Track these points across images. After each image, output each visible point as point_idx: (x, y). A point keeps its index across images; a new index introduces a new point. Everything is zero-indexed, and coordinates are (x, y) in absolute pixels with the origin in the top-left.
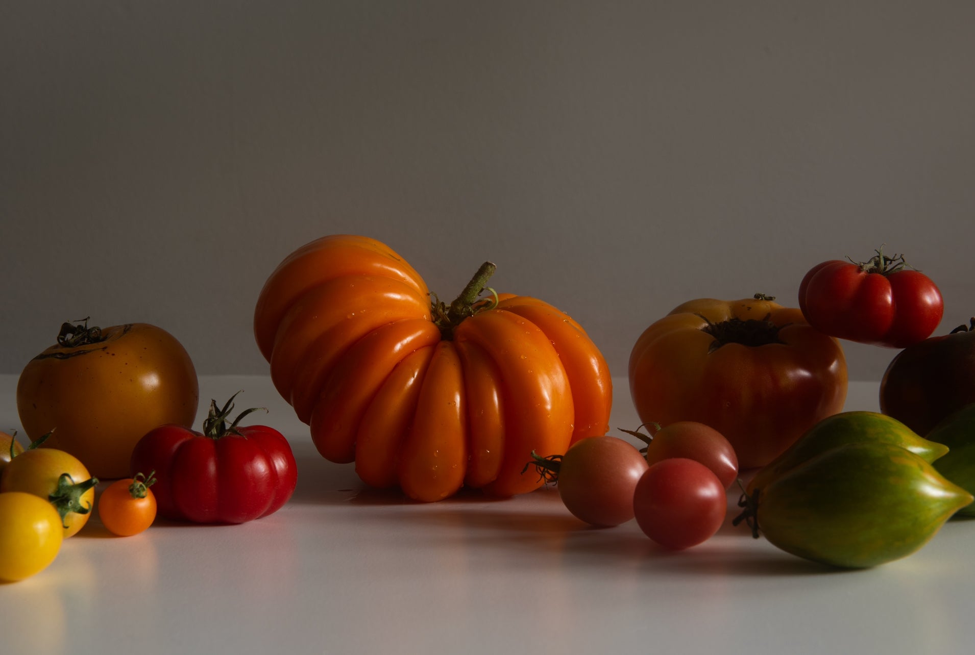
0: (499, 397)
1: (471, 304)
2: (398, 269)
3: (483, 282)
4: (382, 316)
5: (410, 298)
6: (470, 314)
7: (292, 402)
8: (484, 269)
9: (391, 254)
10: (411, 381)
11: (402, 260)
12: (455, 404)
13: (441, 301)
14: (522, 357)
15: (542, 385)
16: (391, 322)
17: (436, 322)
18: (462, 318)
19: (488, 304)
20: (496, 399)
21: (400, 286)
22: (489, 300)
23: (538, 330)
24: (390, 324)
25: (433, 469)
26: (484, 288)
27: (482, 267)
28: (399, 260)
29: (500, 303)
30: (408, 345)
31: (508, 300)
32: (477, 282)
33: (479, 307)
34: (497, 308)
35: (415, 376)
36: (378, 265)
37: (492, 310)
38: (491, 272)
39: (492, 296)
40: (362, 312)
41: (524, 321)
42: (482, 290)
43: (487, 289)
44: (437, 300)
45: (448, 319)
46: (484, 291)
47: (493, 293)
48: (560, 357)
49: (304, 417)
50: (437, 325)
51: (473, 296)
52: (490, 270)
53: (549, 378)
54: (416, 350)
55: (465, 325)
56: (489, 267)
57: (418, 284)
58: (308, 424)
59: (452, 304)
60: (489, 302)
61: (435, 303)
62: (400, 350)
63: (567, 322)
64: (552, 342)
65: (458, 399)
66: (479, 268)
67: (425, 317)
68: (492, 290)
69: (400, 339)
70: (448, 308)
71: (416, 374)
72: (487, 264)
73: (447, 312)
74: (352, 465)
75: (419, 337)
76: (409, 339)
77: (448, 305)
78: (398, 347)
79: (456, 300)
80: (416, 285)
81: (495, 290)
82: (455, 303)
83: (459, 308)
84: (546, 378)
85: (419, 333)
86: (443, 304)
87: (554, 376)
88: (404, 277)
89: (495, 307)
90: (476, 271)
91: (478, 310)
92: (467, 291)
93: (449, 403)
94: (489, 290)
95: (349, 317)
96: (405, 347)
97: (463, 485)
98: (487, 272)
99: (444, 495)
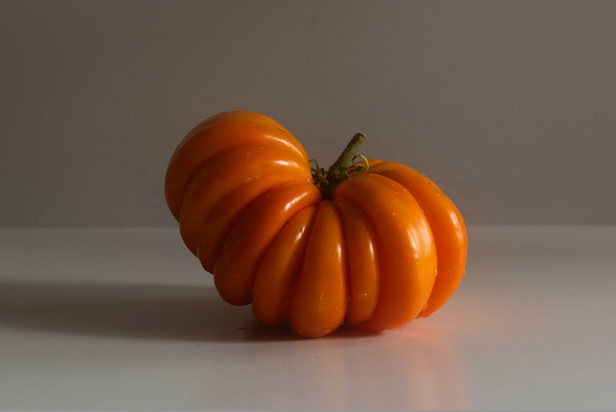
0: (374, 248)
1: (346, 169)
2: (285, 140)
3: (356, 150)
4: (272, 180)
5: (296, 165)
6: (346, 178)
7: (198, 255)
8: (356, 139)
9: (279, 127)
10: (300, 236)
11: (287, 132)
12: (338, 255)
13: (320, 167)
14: (394, 214)
15: (411, 237)
16: (281, 186)
17: (318, 185)
18: (339, 181)
19: (359, 168)
20: (372, 249)
21: (287, 154)
22: (361, 165)
23: (406, 190)
24: (280, 187)
25: (319, 310)
26: (357, 155)
27: (354, 137)
28: (285, 132)
29: (370, 167)
30: (296, 204)
31: (376, 165)
32: (350, 150)
33: (351, 172)
34: (369, 172)
35: (303, 231)
36: (269, 137)
37: (363, 174)
38: (362, 142)
39: (363, 162)
40: (256, 177)
41: (393, 183)
42: (355, 157)
43: (359, 156)
44: (317, 166)
45: (327, 182)
46: (356, 158)
47: (364, 160)
48: (425, 213)
49: (208, 267)
50: (318, 187)
51: (347, 162)
52: (361, 139)
53: (417, 231)
54: (303, 209)
55: (342, 187)
56: (361, 137)
57: (302, 153)
58: (212, 273)
59: (329, 170)
60: (361, 167)
61: (315, 168)
62: (290, 209)
63: (429, 183)
64: (418, 201)
65: (339, 250)
66: (352, 138)
67: (308, 180)
68: (363, 157)
69: (290, 200)
70: (326, 172)
71: (303, 229)
72: (359, 135)
73: (325, 176)
74: (250, 306)
75: (305, 198)
76: (297, 199)
77: (327, 170)
78: (288, 206)
79: (333, 165)
80: (300, 153)
81: (366, 157)
82: (332, 168)
83: (336, 172)
84: (414, 230)
85: (305, 194)
86: (323, 169)
87: (421, 230)
88: (290, 146)
89: (366, 171)
90: (350, 140)
91: (351, 173)
92: (342, 158)
93: (333, 254)
94: (361, 157)
95: (246, 181)
96: (293, 207)
97: (343, 323)
98: (359, 142)
99: (327, 332)
